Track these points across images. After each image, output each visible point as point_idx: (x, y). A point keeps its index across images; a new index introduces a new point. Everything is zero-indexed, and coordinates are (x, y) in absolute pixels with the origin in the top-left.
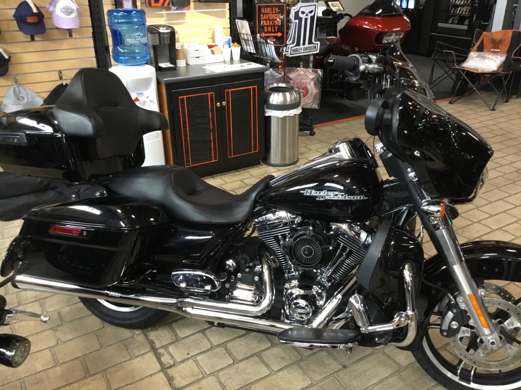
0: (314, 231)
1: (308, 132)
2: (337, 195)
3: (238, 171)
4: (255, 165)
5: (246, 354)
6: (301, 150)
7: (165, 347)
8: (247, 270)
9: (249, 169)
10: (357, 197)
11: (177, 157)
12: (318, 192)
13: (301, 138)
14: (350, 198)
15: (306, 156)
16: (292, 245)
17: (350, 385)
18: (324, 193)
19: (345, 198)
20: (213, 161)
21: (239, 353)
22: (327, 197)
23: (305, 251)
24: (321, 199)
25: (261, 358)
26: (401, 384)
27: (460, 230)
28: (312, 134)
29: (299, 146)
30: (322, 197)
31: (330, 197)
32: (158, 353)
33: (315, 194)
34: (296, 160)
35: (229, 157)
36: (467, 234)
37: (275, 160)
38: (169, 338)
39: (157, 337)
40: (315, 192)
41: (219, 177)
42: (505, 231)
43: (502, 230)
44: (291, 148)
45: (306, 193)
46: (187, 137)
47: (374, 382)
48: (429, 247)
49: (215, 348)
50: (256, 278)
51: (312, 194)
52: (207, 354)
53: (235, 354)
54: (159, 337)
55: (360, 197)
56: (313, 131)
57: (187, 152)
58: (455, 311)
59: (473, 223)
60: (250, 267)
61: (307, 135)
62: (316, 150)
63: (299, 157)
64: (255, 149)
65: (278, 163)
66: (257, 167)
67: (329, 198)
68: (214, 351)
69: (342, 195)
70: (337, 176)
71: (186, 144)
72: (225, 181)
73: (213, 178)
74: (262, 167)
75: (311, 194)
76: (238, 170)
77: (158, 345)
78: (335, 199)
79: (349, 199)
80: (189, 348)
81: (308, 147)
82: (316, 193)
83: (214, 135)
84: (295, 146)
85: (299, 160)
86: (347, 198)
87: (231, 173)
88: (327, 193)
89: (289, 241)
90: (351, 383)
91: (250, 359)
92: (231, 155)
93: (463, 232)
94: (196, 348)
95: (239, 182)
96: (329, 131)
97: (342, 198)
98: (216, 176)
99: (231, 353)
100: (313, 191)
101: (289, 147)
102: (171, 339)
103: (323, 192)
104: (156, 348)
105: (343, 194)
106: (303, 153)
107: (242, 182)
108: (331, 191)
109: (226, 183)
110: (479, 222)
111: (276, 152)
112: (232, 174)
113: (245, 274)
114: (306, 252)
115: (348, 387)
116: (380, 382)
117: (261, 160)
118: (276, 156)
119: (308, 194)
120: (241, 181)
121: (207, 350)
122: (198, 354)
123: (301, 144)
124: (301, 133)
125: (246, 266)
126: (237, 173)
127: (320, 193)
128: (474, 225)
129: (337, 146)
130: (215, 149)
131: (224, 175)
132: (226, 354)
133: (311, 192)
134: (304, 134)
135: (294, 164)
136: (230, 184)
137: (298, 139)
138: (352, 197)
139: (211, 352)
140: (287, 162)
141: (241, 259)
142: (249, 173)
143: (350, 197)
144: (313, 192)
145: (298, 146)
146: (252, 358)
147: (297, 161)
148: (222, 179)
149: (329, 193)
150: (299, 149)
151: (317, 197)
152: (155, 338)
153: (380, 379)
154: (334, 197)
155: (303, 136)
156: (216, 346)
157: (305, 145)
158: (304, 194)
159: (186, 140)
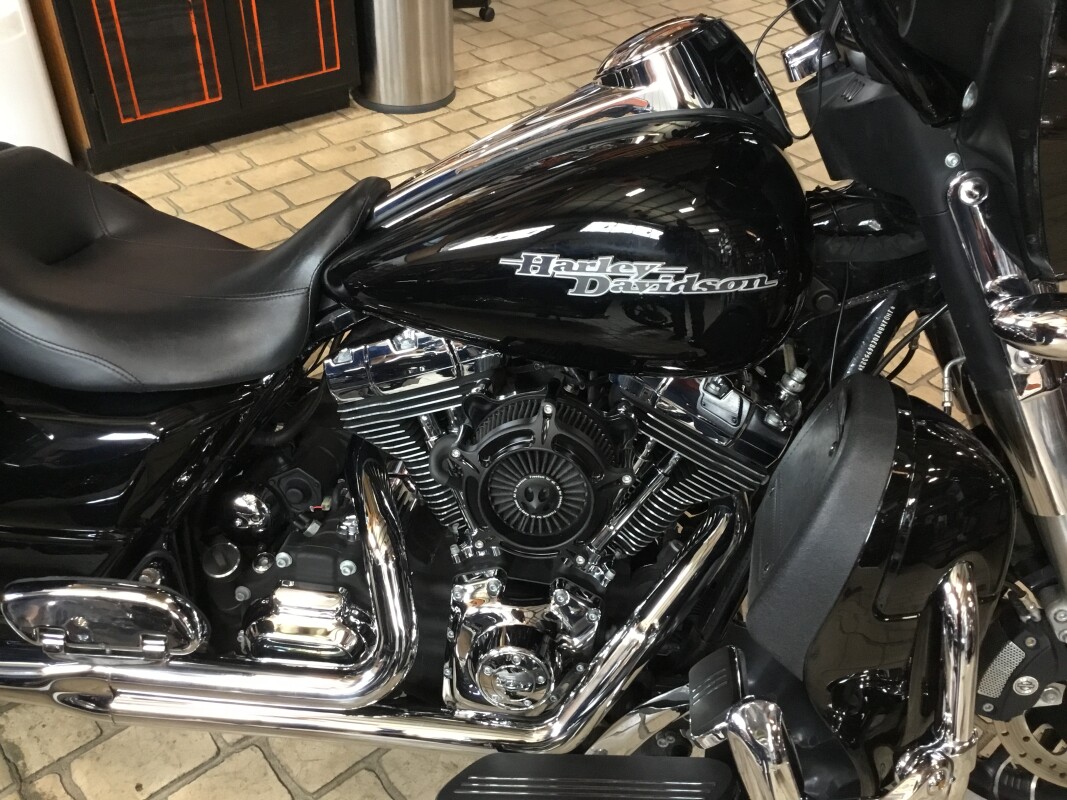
0: (560, 418)
1: (475, 11)
2: (654, 276)
3: (289, 130)
4: (335, 110)
5: (331, 765)
6: (461, 62)
7: (59, 767)
8: (313, 528)
9: (317, 121)
10: (738, 284)
11: (92, 91)
12: (576, 265)
13: (459, 28)
14: (711, 288)
15: (476, 80)
16: (475, 474)
18: (602, 269)
19: (688, 286)
20: (208, 101)
21: (310, 765)
22: (612, 284)
23: (529, 496)
24: (589, 293)
25: (382, 776)
28: (487, 16)
29: (455, 51)
30: (593, 285)
31: (628, 286)
32: (36, 793)
33: (562, 274)
34: (448, 93)
35: (255, 89)
37: (390, 95)
38: (75, 732)
39: (31, 728)
40: (565, 261)
41: (231, 149)
44: (434, 59)
45: (526, 268)
46: (114, 26)
49: (229, 755)
50: (347, 567)
51: (551, 271)
52: (203, 780)
53: (296, 770)
54: (39, 730)
55: (751, 284)
56: (487, 7)
57: (121, 76)
58: (1031, 642)
60: (320, 516)
61: (473, 18)
62: (501, 62)
63: (457, 84)
64: (331, 63)
65: (399, 102)
66: (342, 115)
67: (621, 290)
68: (228, 766)
69: (679, 277)
70: (640, 190)
71: (115, 51)
72: (249, 161)
73: (215, 150)
74: (355, 114)
75: (544, 270)
76: (288, 125)
77: (34, 762)
78: (646, 292)
79: (705, 291)
80: (140, 765)
81: (478, 53)
82: (569, 268)
83: (200, 18)
84: (443, 52)
85: (457, 93)
86: (696, 286)
87: (266, 135)
88: (616, 269)
89: (462, 456)
91: (345, 785)
92: (259, 82)
94: (167, 760)
95: (292, 161)
96: (531, 9)
97: (675, 288)
98: (224, 146)
99: (285, 769)
100: (555, 260)
101: (429, 54)
102: (79, 735)
103: (598, 263)
104: (28, 773)
105: (683, 269)
106: (466, 73)
107: (301, 162)
108: (631, 258)
109: (253, 166)
111: (392, 73)
112: (270, 138)
113: (302, 556)
114: (534, 504)
117: (353, 93)
118: (392, 82)
119: (534, 273)
120: (298, 159)
121: (202, 765)
122: (173, 782)
123: (459, 46)
124: (457, 14)
125: (308, 513)
126: (284, 135)
127: (582, 268)
129: (635, 59)
130: (208, 64)
131: (248, 141)
132: (265, 774)
133: (547, 261)
134: (465, 17)
135: (444, 105)
136: (267, 169)
137: (452, 32)
138: (719, 283)
139: (216, 770)
140: (425, 100)
141: (291, 485)
142: (320, 135)
143: (709, 282)
144: (553, 264)
145: (452, 49)
146: (353, 780)
147: (451, 98)
148: (241, 155)
149: (623, 267)
150: (456, 59)
151: (570, 283)
152: (23, 735)
154: (642, 287)
155: (463, 22)
156: (234, 744)
157: (470, 48)
158: (517, 273)
159: (111, 37)
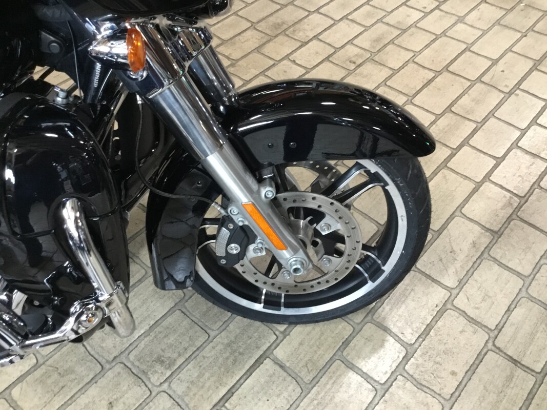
17: (102, 347)
26: (185, 323)
27: (291, 29)
36: (301, 34)
42: (352, 21)
43: (347, 19)
47: (142, 332)
48: (245, 65)
59: (310, 13)
90: (104, 345)
93: (294, 31)
110: (317, 11)
115: (98, 353)
116: (151, 328)
128: (310, 17)
153: (152, 323)
